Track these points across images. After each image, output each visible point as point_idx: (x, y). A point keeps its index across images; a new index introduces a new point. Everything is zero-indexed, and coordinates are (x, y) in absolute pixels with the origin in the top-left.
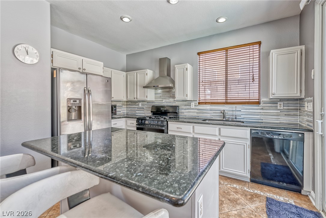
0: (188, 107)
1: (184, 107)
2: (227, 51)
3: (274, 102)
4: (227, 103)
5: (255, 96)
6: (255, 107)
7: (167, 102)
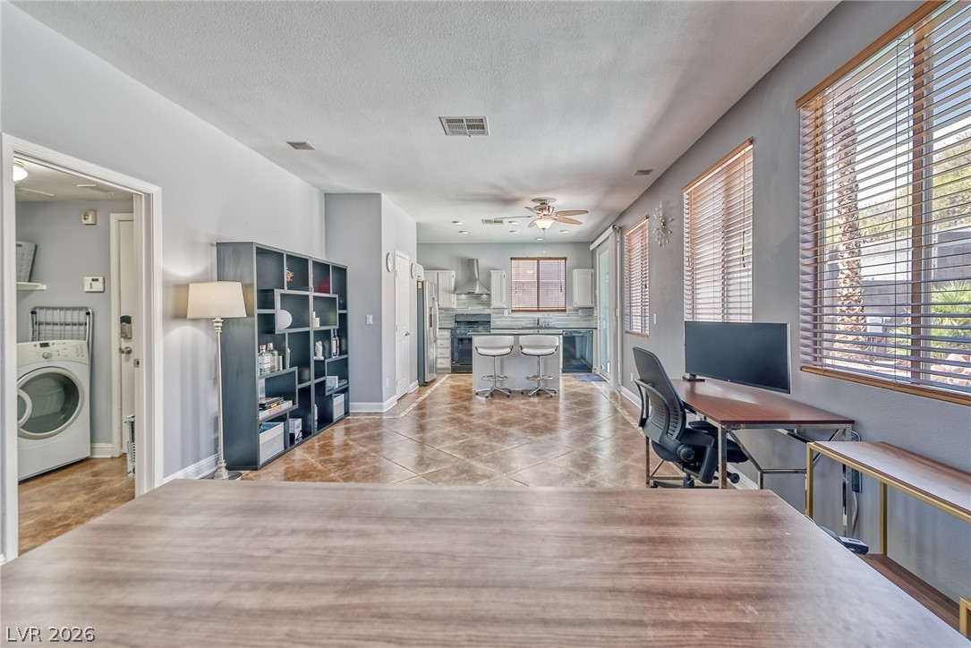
0: (499, 315)
1: (495, 315)
2: (538, 261)
3: (576, 310)
4: (538, 311)
5: (562, 305)
6: (562, 314)
7: (474, 310)
